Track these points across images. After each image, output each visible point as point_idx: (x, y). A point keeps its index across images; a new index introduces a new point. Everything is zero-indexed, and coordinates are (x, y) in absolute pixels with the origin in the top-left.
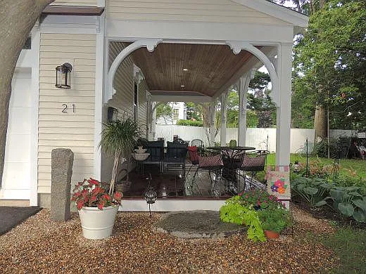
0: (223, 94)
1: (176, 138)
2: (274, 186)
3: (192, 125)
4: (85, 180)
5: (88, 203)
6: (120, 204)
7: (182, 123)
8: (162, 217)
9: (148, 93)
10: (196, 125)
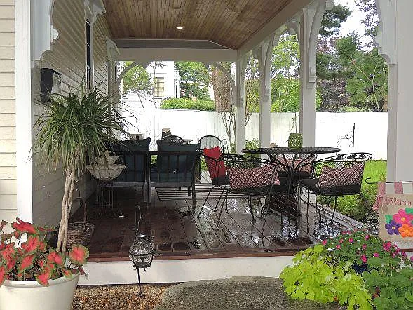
0: (264, 45)
1: (166, 134)
2: (392, 223)
3: (191, 108)
4: (4, 223)
5: (15, 271)
6: (82, 271)
7: (172, 105)
8: (165, 294)
9: (110, 43)
10: (201, 109)
